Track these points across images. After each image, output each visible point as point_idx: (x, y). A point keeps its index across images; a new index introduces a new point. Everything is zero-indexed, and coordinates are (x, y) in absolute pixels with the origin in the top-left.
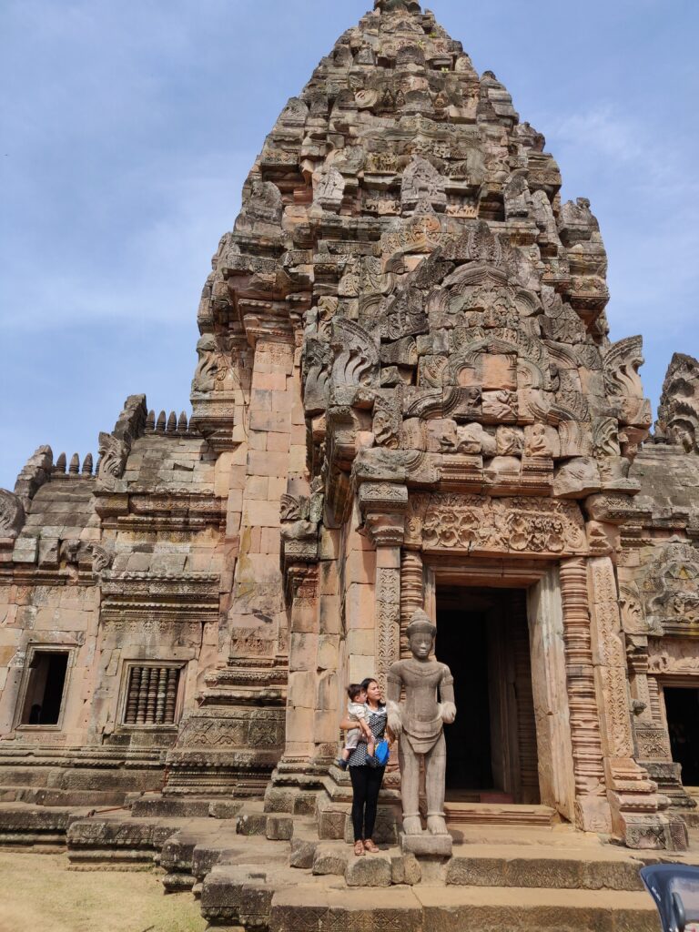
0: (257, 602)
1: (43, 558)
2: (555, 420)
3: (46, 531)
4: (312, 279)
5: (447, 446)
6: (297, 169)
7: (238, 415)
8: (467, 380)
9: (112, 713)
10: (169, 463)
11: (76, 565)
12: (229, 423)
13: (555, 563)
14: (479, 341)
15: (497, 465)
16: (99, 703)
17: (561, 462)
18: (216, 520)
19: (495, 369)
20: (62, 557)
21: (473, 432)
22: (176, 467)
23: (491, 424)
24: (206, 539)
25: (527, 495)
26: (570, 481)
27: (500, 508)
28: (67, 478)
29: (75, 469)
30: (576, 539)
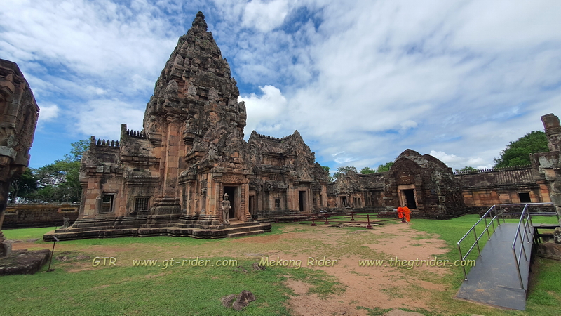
0: (171, 184)
1: (106, 171)
2: (244, 163)
3: (107, 164)
4: (187, 112)
5: (228, 167)
6: (181, 78)
7: (163, 138)
8: (232, 156)
9: (132, 208)
10: (141, 148)
11: (115, 173)
12: (161, 141)
13: (241, 184)
14: (234, 149)
15: (235, 170)
16: (128, 207)
17: (244, 169)
18: (156, 164)
19: (236, 153)
20: (111, 171)
21: (232, 164)
22: (144, 149)
23: (235, 163)
24: (153, 168)
25: (238, 174)
26: (246, 172)
27: (235, 176)
28: (106, 147)
29: (104, 143)
30: (244, 181)
